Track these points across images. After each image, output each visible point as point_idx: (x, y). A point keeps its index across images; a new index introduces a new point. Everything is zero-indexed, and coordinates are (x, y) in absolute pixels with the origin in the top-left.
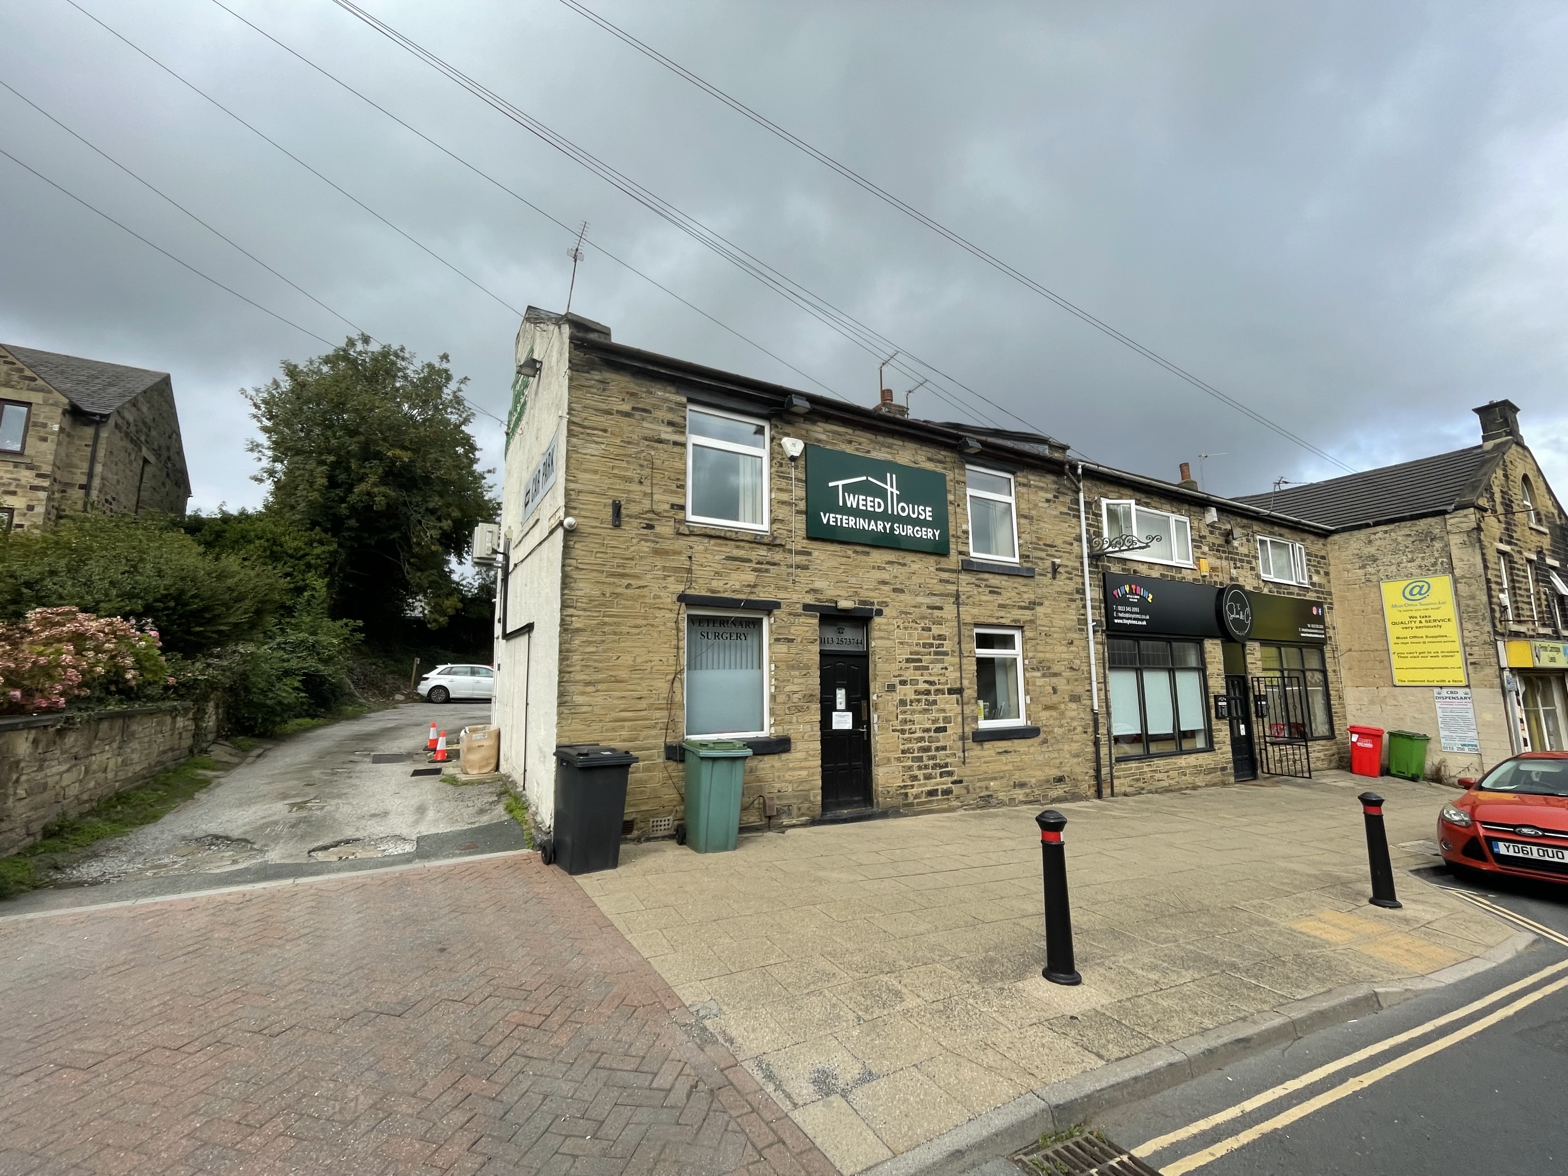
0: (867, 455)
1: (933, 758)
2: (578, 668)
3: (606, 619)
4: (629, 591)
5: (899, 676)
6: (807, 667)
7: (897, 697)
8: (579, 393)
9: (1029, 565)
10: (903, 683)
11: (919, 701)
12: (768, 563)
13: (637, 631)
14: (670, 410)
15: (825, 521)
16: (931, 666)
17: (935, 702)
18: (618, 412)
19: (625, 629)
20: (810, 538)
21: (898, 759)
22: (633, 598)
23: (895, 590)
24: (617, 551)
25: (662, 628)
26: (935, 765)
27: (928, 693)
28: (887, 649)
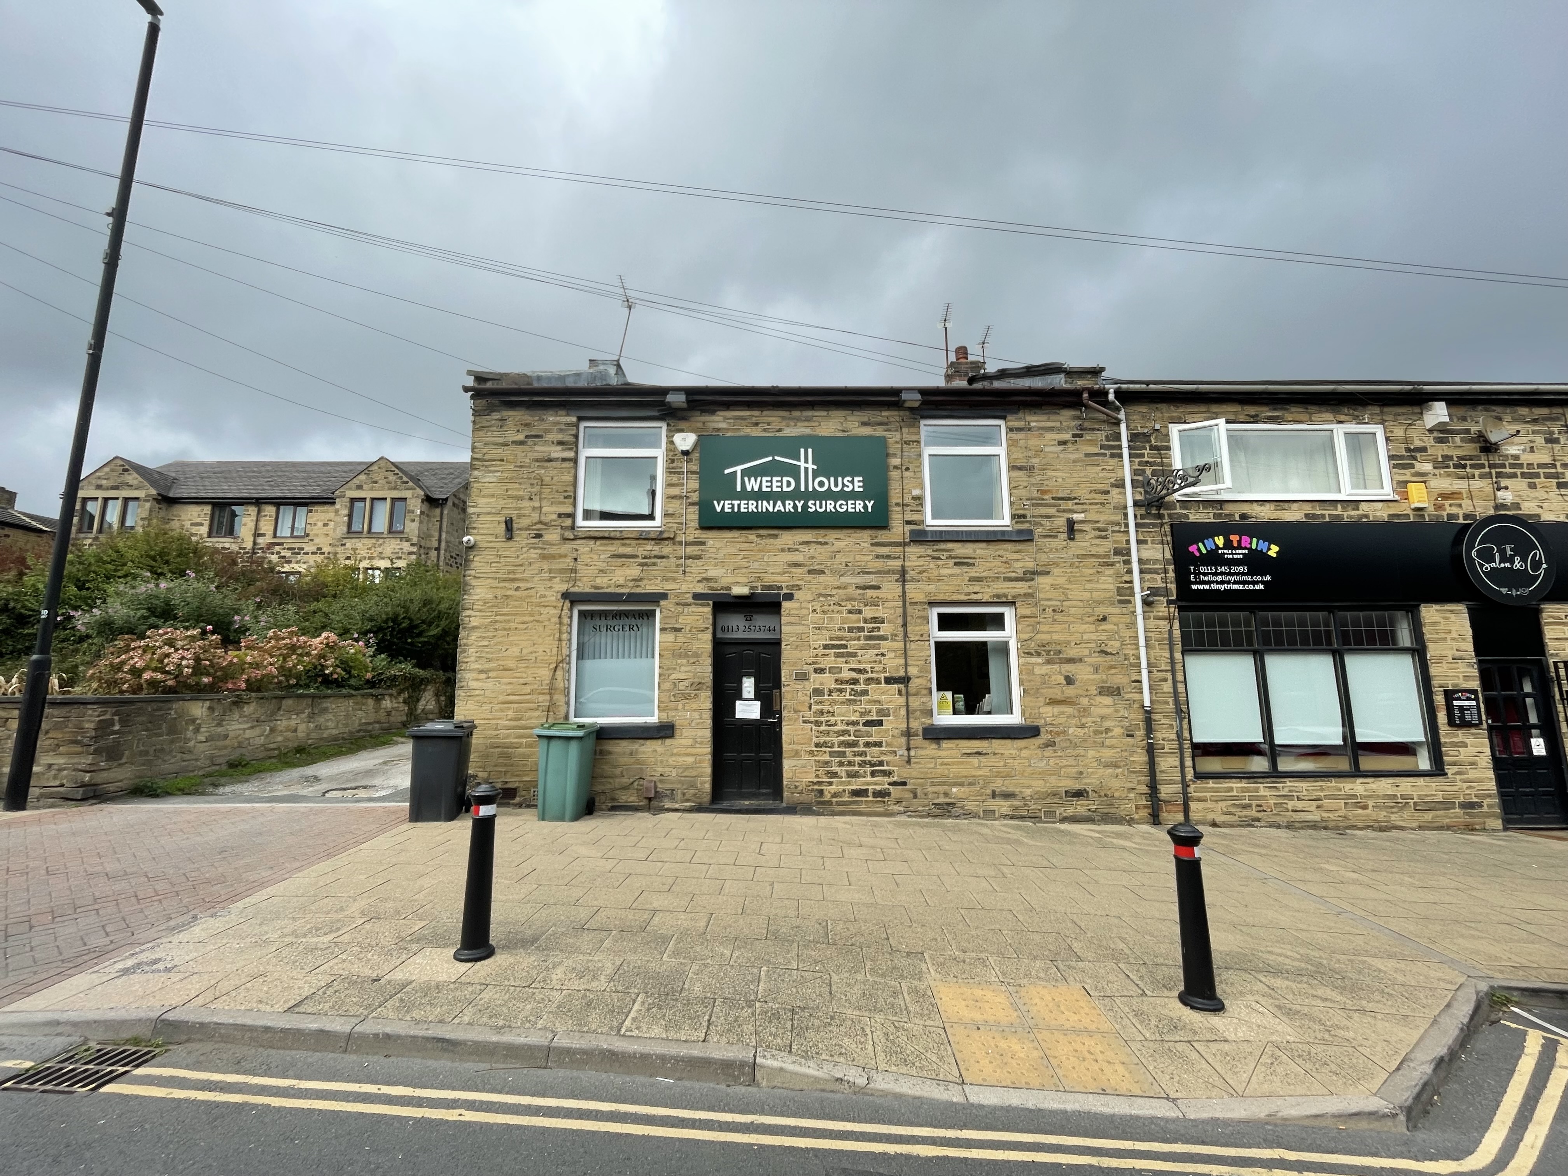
0: (778, 434)
1: (861, 754)
2: (473, 659)
3: (498, 618)
4: (518, 593)
5: (814, 663)
6: (696, 655)
7: (810, 686)
8: (481, 434)
9: (1025, 526)
10: (821, 671)
11: (841, 691)
12: (656, 557)
13: (525, 626)
14: (561, 431)
15: (719, 509)
16: (860, 652)
17: (865, 693)
18: (513, 442)
19: (513, 625)
20: (703, 527)
21: (811, 753)
22: (521, 599)
23: (809, 572)
24: (508, 560)
25: (547, 623)
26: (865, 762)
27: (855, 682)
28: (799, 635)
